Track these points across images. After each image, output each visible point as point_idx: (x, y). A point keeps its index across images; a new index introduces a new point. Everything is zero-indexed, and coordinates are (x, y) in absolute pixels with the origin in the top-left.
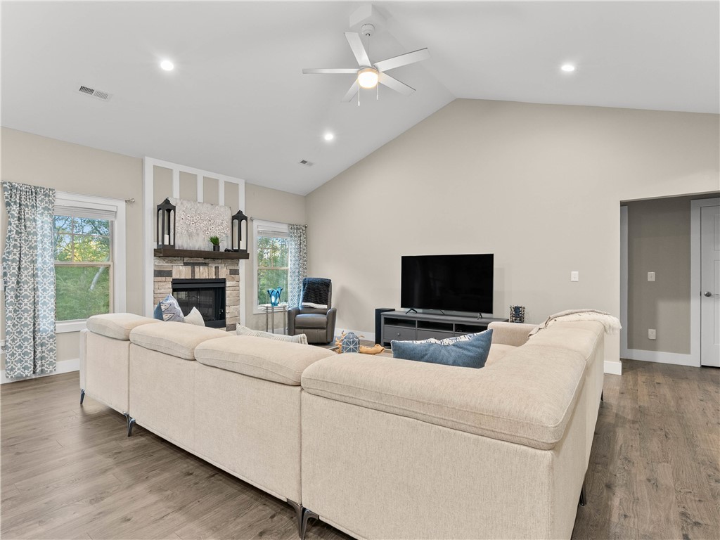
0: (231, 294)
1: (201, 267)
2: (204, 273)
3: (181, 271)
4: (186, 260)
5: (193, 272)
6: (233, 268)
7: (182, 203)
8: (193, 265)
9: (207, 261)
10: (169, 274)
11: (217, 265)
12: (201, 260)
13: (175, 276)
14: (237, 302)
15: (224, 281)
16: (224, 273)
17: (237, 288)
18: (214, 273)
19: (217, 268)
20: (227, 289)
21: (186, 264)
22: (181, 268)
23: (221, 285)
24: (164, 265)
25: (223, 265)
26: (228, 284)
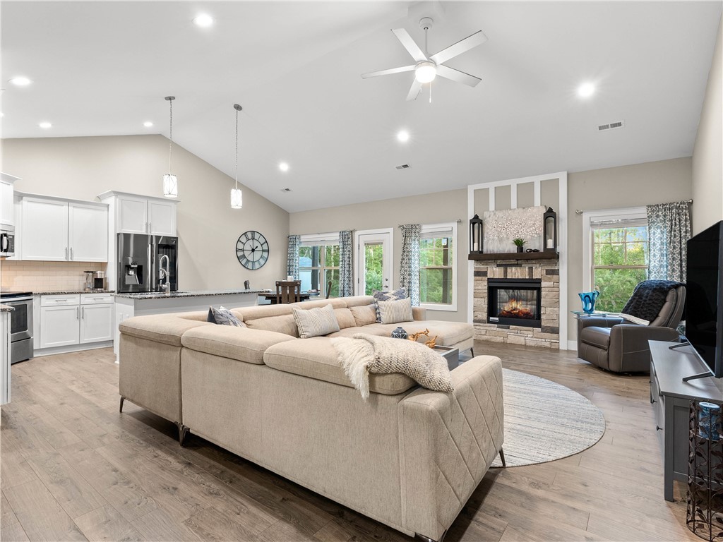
0: (546, 295)
1: (514, 269)
2: (516, 273)
3: (496, 272)
4: (499, 262)
5: (506, 272)
6: (549, 268)
7: (495, 214)
8: (506, 266)
9: (520, 262)
10: (485, 274)
11: (530, 265)
12: (513, 262)
13: (490, 275)
14: (556, 303)
15: (539, 281)
16: (538, 272)
17: (556, 289)
18: (527, 273)
19: (531, 269)
20: (542, 289)
21: (498, 266)
22: (494, 269)
23: (536, 286)
24: (482, 267)
25: (538, 265)
26: (543, 284)
